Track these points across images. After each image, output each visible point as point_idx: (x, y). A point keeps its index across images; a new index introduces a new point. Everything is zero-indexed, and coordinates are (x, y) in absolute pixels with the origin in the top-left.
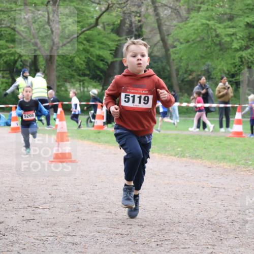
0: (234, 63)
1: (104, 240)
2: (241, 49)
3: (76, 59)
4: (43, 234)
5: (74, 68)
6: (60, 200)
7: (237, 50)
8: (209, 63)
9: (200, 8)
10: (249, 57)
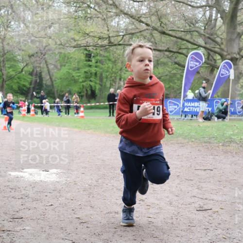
0: (80, 88)
2: (83, 82)
3: (14, 86)
7: (81, 82)
8: (70, 87)
9: (65, 65)
10: (86, 85)
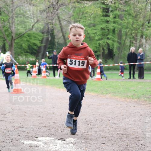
0: (96, 46)
1: (37, 129)
2: (99, 40)
3: (23, 45)
4: (8, 127)
5: (22, 49)
6: (16, 111)
7: (97, 40)
9: (80, 21)
10: (103, 43)
